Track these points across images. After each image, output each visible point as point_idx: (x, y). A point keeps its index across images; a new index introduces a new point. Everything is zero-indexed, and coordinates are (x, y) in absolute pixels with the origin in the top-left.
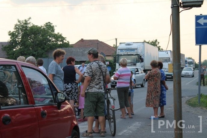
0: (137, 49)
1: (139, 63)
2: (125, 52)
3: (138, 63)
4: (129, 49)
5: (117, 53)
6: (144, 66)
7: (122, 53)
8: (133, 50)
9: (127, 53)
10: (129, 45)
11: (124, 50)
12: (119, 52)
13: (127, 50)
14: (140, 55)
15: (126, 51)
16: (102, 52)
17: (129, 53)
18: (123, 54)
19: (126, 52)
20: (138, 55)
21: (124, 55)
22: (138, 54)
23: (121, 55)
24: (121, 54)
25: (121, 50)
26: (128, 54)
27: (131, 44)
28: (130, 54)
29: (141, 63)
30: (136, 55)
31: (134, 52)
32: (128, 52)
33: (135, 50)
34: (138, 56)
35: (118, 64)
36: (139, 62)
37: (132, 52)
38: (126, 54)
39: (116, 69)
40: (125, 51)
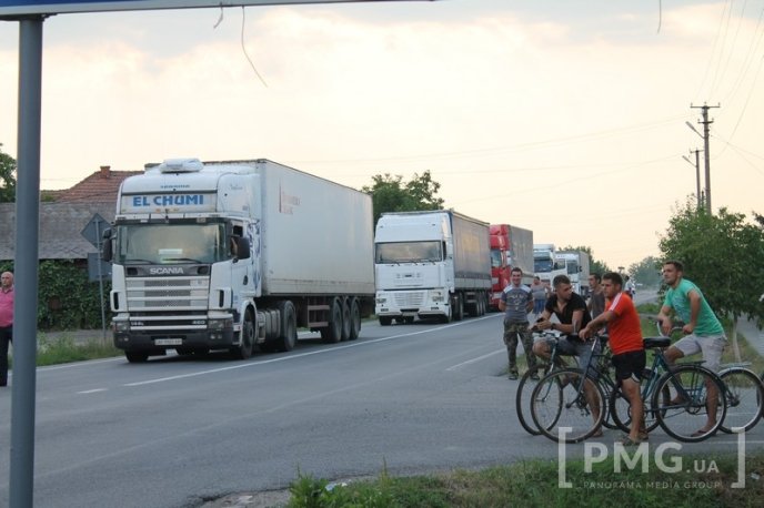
0: (215, 192)
1: (228, 263)
2: (153, 207)
3: (222, 260)
4: (175, 192)
5: (118, 211)
6: (264, 279)
7: (141, 213)
8: (197, 195)
9: (167, 211)
10: (177, 173)
11: (150, 199)
12: (126, 209)
13: (165, 199)
14: (234, 223)
15: (160, 201)
16: (96, 215)
17: (176, 211)
18: (144, 218)
19: (162, 208)
20: (219, 220)
21: (151, 223)
22: (222, 215)
23: (137, 223)
24: (138, 217)
25: (138, 196)
26: (171, 216)
27: (187, 167)
28: (181, 216)
29: (236, 261)
30: (209, 221)
31: (199, 207)
32: (168, 206)
33: (206, 197)
34: (220, 228)
35: (121, 267)
36: (229, 258)
37: (192, 206)
38: (161, 216)
39: (112, 293)
40: (155, 200)
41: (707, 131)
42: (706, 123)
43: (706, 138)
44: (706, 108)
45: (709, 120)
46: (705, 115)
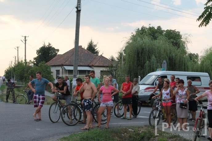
41: (25, 42)
42: (25, 40)
43: (25, 44)
44: (25, 37)
45: (26, 40)
46: (25, 38)
